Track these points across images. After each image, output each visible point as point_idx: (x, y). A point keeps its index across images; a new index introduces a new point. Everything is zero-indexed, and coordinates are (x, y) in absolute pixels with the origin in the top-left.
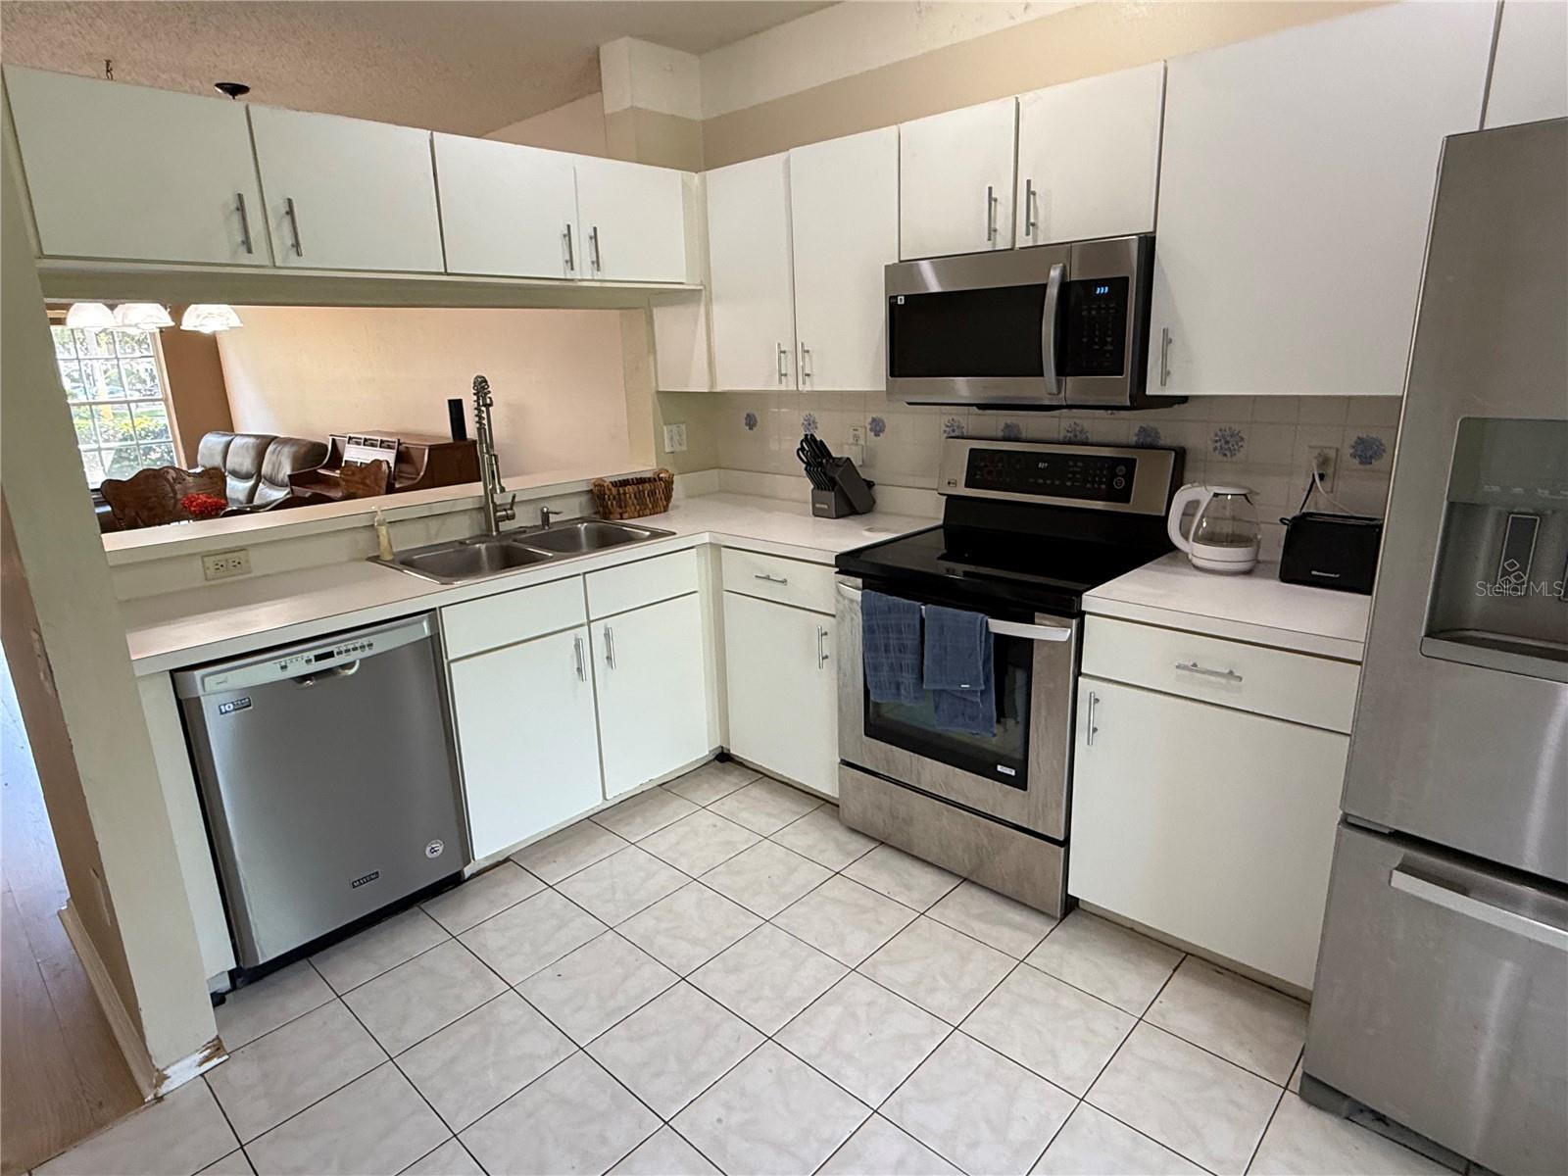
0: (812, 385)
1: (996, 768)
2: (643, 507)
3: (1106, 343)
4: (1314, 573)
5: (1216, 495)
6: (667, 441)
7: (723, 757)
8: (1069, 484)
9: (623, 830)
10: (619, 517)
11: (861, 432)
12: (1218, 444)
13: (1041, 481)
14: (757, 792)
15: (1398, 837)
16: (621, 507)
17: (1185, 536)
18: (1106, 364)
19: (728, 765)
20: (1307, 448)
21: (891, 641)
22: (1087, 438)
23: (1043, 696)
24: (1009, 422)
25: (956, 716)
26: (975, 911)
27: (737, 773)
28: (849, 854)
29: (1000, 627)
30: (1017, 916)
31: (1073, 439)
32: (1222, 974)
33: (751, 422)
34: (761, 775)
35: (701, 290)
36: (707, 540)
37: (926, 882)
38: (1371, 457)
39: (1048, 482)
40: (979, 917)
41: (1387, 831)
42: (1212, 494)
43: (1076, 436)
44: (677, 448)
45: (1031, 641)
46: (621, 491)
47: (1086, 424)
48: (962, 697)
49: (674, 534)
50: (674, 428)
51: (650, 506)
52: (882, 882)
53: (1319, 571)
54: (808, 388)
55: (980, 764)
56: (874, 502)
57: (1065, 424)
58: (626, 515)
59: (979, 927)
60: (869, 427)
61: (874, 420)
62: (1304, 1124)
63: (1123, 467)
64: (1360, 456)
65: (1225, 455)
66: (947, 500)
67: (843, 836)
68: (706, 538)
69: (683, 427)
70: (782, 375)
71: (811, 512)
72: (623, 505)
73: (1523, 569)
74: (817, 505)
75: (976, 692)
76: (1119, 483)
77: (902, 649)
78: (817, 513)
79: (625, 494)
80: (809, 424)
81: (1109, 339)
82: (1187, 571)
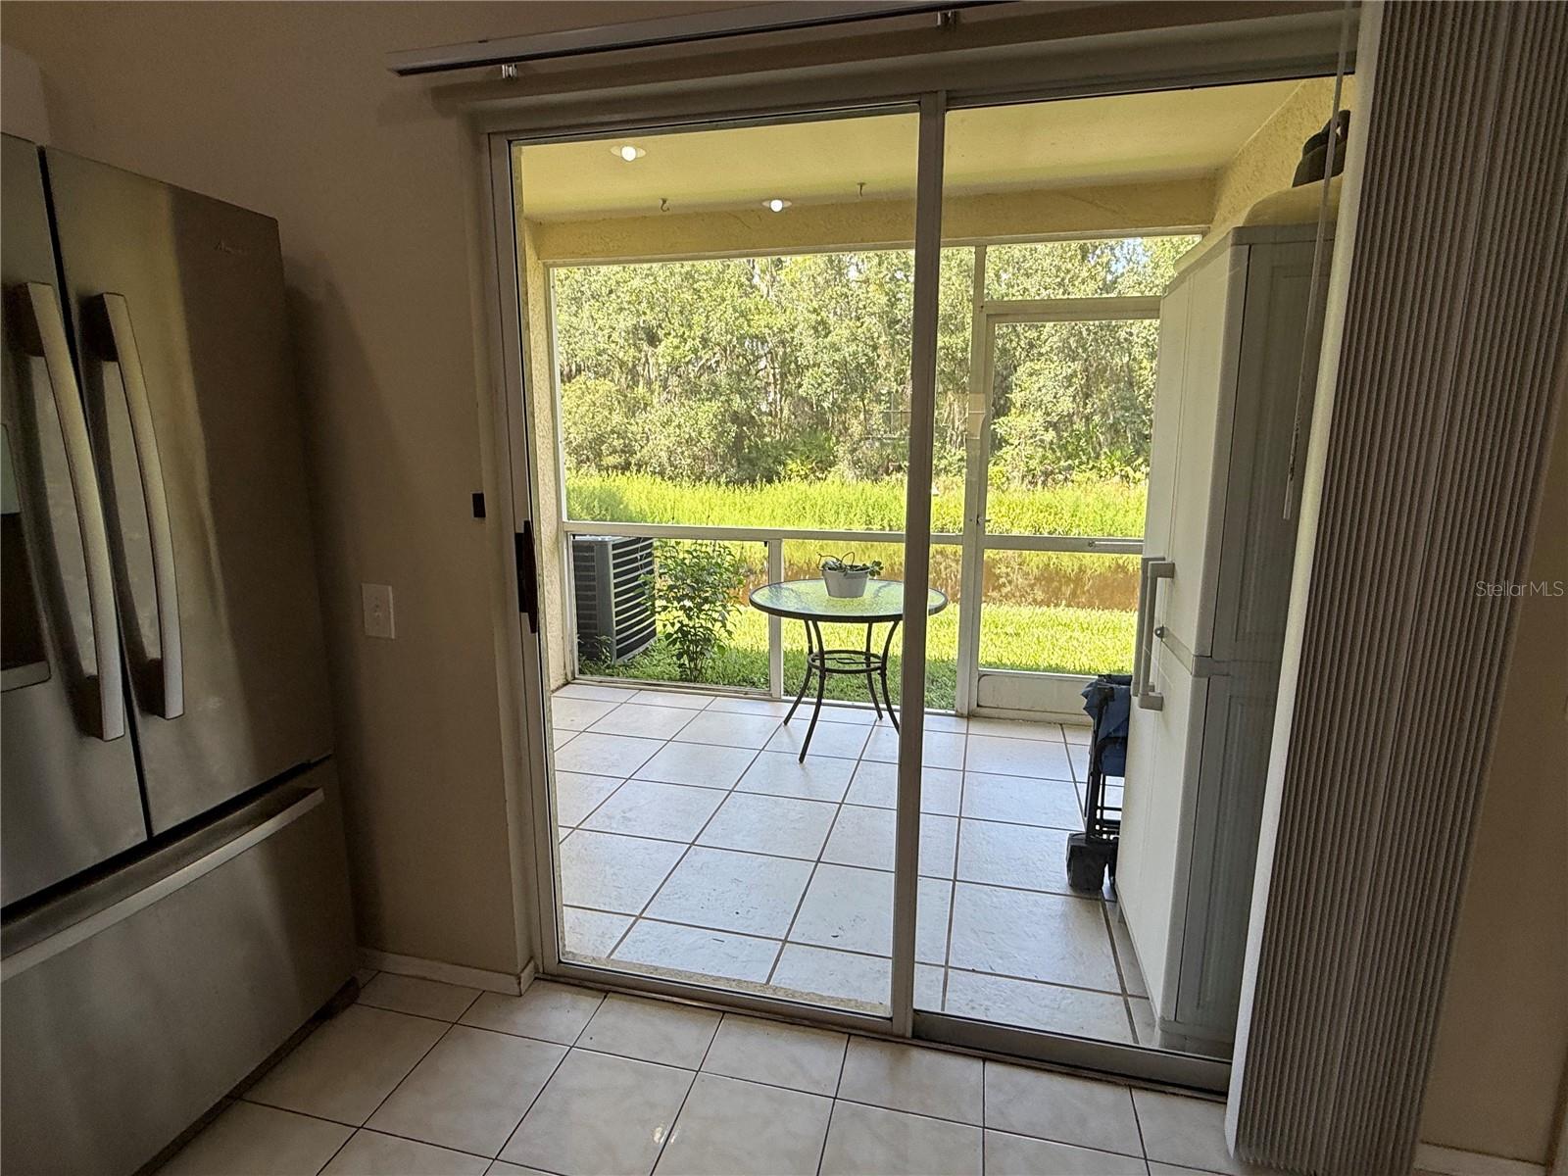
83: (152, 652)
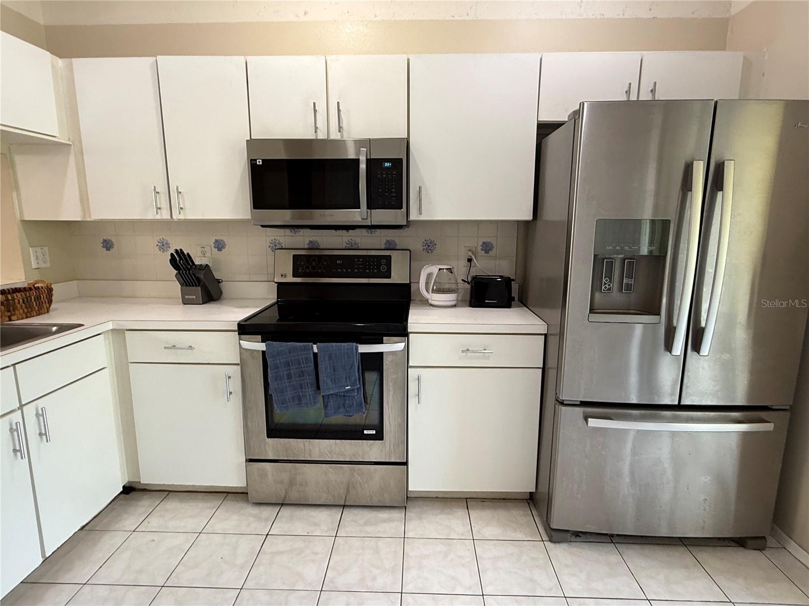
0: (185, 215)
1: (364, 432)
2: (30, 310)
3: (392, 193)
4: (486, 301)
5: (440, 269)
6: (33, 259)
7: (128, 490)
8: (356, 271)
9: (67, 578)
10: (8, 319)
11: (207, 249)
12: (425, 247)
13: (340, 270)
14: (172, 505)
15: (584, 404)
16: (9, 311)
17: (427, 291)
18: (393, 203)
19: (133, 494)
20: (463, 248)
21: (292, 371)
22: (359, 247)
23: (391, 384)
24: (311, 240)
25: (339, 408)
26: (361, 522)
27: (145, 497)
28: (267, 520)
29: (364, 349)
30: (384, 515)
31: (350, 247)
32: (484, 501)
33: (108, 245)
34: (167, 492)
35: (70, 145)
36: (111, 327)
37: (324, 518)
38: (489, 250)
39: (344, 270)
40: (367, 523)
41: (579, 403)
42: (438, 269)
43: (352, 246)
44: (43, 265)
45: (382, 353)
46: (10, 297)
47: (358, 240)
48: (345, 396)
49: (83, 325)
50: (38, 250)
51: (37, 308)
52: (299, 527)
53: (488, 300)
54: (182, 217)
55: (354, 433)
56: (221, 293)
57: (346, 239)
58: (13, 318)
59: (370, 529)
60: (213, 245)
61: (216, 241)
62: (562, 553)
63: (385, 261)
64: (485, 250)
65: (428, 252)
66: (278, 286)
67: (255, 510)
68: (110, 326)
69: (46, 249)
70: (158, 208)
71: (181, 302)
72: (11, 309)
73: (610, 282)
74: (186, 297)
75: (354, 390)
76: (383, 268)
77: (302, 374)
78: (186, 302)
79: (13, 299)
80: (163, 245)
81: (394, 190)
82: (429, 308)
83: (703, 324)
